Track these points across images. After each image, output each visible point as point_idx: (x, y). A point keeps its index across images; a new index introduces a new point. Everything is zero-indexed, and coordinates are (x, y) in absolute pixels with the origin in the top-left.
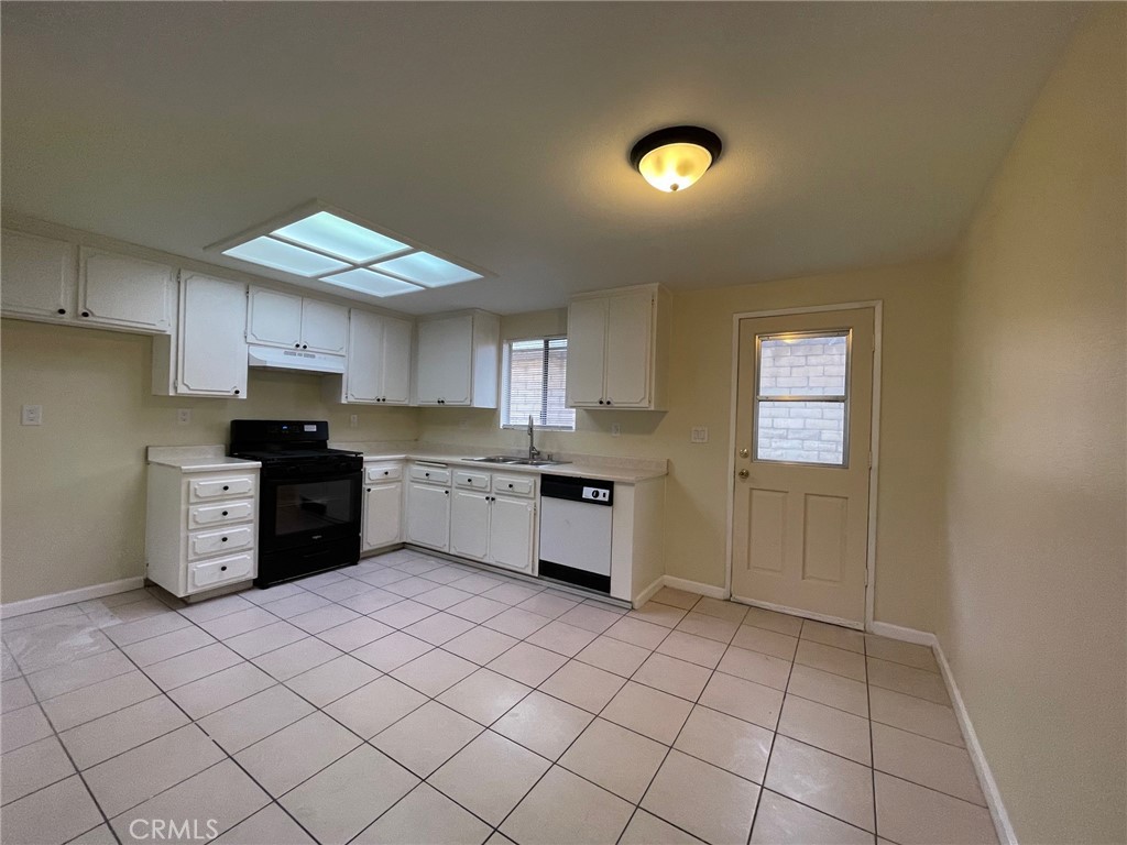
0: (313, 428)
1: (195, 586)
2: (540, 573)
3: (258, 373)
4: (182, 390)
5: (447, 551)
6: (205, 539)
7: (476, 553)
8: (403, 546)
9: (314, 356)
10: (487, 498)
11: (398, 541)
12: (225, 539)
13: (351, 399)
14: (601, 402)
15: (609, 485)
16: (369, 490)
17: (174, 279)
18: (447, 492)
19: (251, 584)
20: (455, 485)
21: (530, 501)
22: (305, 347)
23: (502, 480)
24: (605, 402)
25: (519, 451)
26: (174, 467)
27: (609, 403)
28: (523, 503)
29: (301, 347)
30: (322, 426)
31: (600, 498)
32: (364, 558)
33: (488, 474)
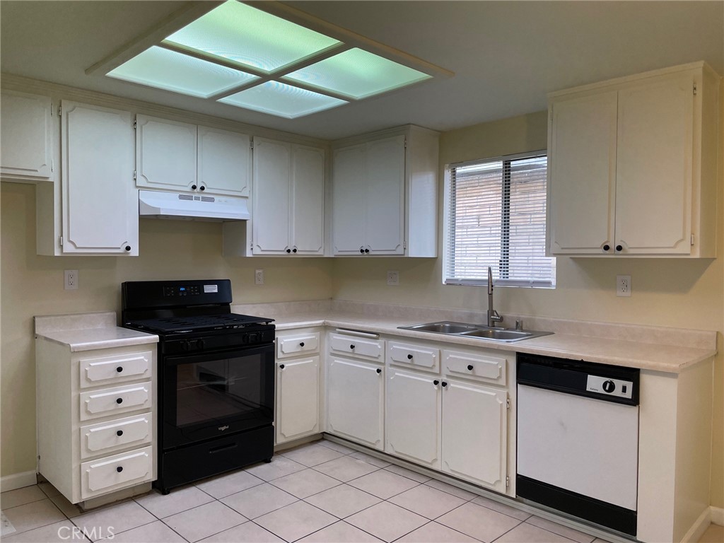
0: (213, 289)
1: (89, 491)
2: (517, 493)
3: (151, 224)
4: (69, 249)
5: (382, 449)
6: (98, 433)
7: (423, 455)
8: (322, 437)
9: (212, 200)
10: (436, 383)
11: (317, 431)
12: (120, 433)
13: (257, 252)
14: (607, 248)
15: (632, 374)
16: (282, 367)
17: (55, 113)
18: (379, 371)
19: (150, 487)
20: (389, 361)
21: (500, 390)
22: (202, 188)
23: (457, 359)
24: (613, 246)
25: (471, 316)
26: (62, 344)
27: (619, 248)
28: (490, 392)
29: (198, 188)
30: (224, 285)
31: (617, 392)
32: (279, 453)
33: (437, 349)
